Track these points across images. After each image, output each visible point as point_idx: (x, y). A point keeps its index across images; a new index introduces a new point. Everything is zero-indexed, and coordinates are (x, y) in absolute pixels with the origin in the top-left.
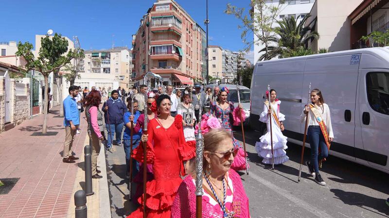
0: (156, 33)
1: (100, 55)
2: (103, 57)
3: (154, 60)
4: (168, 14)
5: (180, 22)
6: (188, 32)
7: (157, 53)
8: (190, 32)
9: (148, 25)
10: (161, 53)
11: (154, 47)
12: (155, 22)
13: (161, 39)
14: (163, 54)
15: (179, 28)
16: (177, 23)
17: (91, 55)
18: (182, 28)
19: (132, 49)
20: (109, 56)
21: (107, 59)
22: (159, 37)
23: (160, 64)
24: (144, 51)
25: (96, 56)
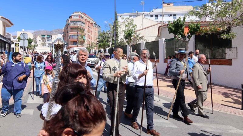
0: (72, 29)
1: (46, 36)
2: (47, 38)
3: (71, 41)
4: (78, 20)
5: (84, 23)
6: (89, 28)
7: (72, 38)
8: (90, 28)
9: (69, 25)
10: (74, 38)
11: (71, 35)
12: (72, 24)
13: (74, 31)
14: (75, 39)
15: (83, 26)
16: (82, 24)
17: (41, 36)
18: (85, 27)
19: (63, 34)
20: (51, 37)
21: (50, 38)
22: (74, 30)
23: (74, 43)
24: (67, 37)
25: (44, 37)
